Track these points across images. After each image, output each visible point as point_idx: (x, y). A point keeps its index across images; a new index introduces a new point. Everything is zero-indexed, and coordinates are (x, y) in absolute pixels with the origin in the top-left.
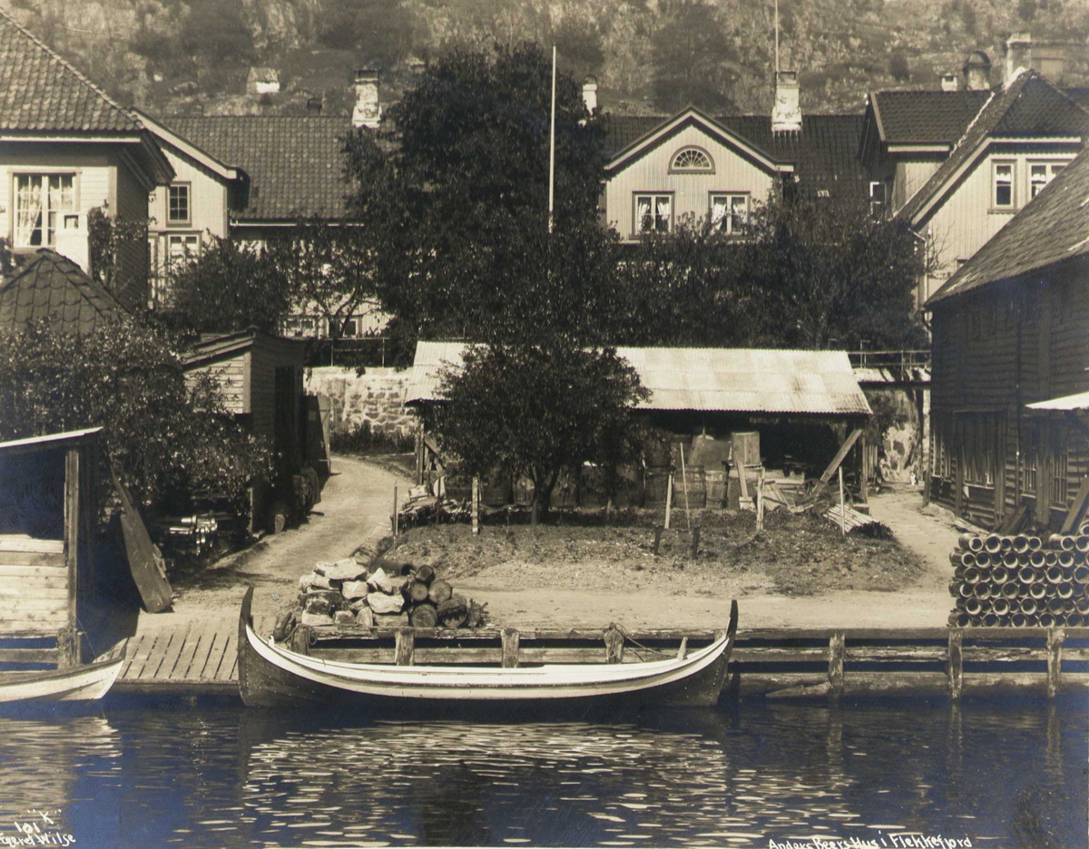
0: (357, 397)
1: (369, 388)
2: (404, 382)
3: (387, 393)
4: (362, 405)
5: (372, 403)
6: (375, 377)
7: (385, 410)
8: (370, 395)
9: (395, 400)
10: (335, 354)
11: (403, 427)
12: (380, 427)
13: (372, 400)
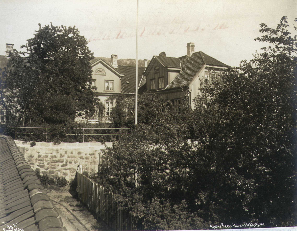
0: (31, 156)
1: (38, 153)
2: (59, 150)
3: (50, 155)
4: (35, 161)
5: (41, 160)
6: (41, 147)
7: (48, 164)
8: (39, 156)
9: (54, 159)
10: (18, 135)
11: (59, 173)
12: (46, 172)
13: (40, 158)
